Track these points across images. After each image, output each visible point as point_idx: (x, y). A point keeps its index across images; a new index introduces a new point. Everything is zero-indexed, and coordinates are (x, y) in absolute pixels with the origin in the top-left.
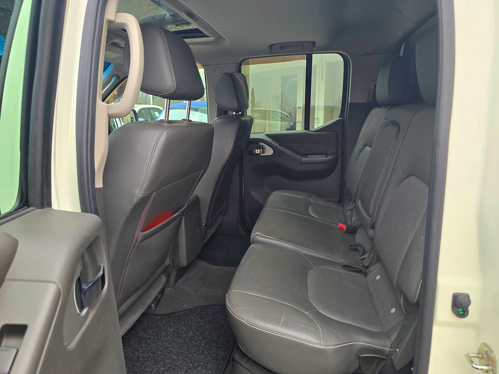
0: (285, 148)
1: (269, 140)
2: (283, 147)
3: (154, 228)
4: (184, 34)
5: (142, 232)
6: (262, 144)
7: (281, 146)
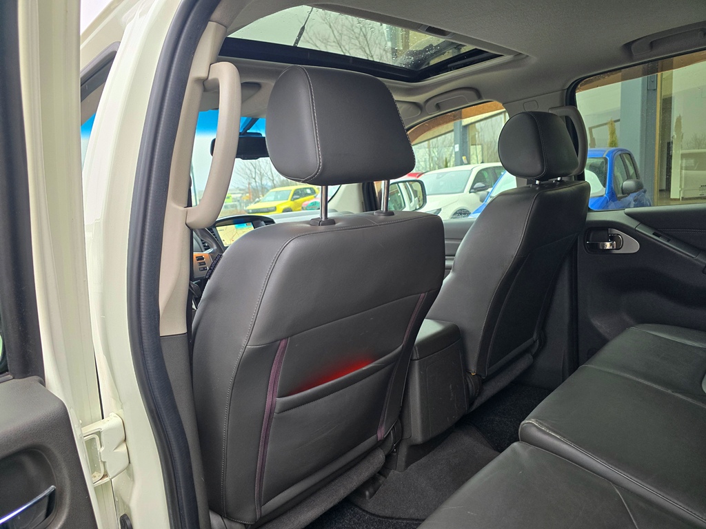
0: (668, 241)
1: (632, 224)
2: (664, 238)
3: (309, 391)
4: (464, 59)
5: (280, 396)
6: (616, 231)
7: (659, 236)
